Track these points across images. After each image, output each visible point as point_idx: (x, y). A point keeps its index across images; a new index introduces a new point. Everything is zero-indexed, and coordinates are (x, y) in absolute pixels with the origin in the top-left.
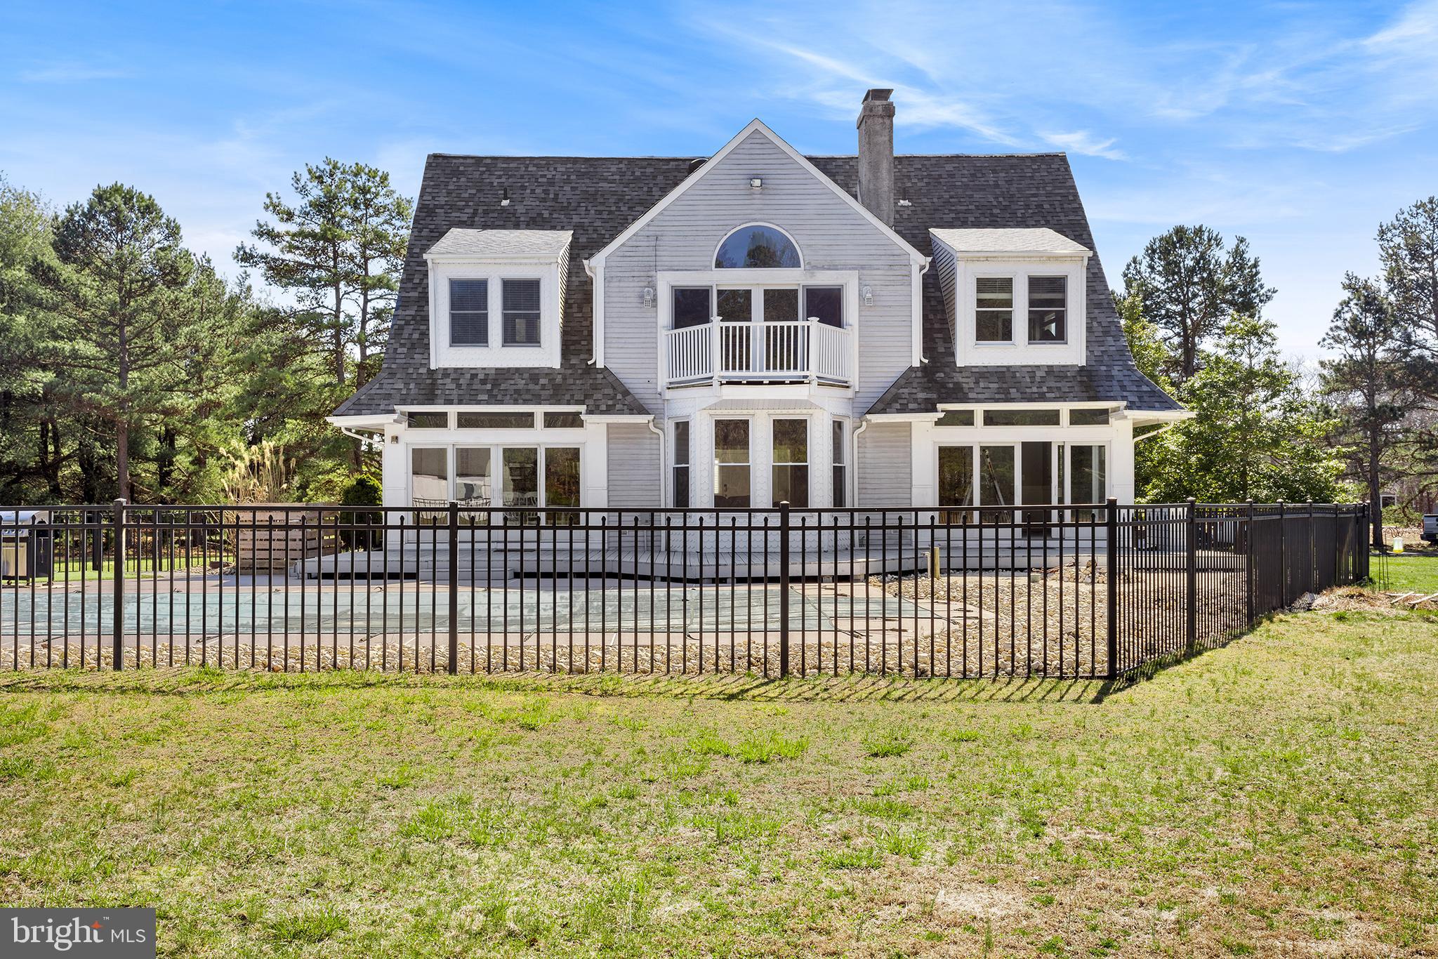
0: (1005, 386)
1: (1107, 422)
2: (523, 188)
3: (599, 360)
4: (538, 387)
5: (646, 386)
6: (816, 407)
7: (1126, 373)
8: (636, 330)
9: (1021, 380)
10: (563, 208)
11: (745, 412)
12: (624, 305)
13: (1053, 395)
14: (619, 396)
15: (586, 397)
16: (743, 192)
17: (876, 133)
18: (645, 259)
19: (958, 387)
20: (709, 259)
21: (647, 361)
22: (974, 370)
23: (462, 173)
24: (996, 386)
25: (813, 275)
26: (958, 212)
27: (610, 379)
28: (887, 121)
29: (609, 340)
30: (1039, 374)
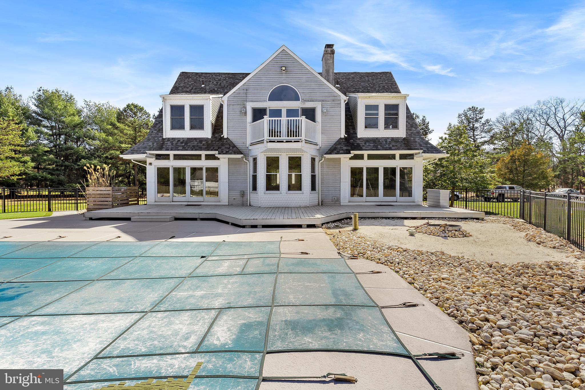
0: (376, 144)
1: (413, 159)
2: (210, 81)
3: (225, 135)
4: (201, 145)
5: (242, 144)
6: (305, 152)
7: (421, 140)
8: (239, 124)
9: (382, 142)
10: (222, 87)
11: (278, 154)
12: (234, 115)
13: (394, 148)
14: (231, 148)
15: (219, 148)
16: (279, 73)
17: (328, 59)
18: (242, 98)
19: (358, 145)
20: (266, 97)
21: (243, 135)
22: (364, 139)
23: (191, 77)
24: (373, 144)
25: (304, 104)
26: (356, 88)
27: (229, 142)
28: (332, 55)
29: (229, 128)
30: (388, 140)
